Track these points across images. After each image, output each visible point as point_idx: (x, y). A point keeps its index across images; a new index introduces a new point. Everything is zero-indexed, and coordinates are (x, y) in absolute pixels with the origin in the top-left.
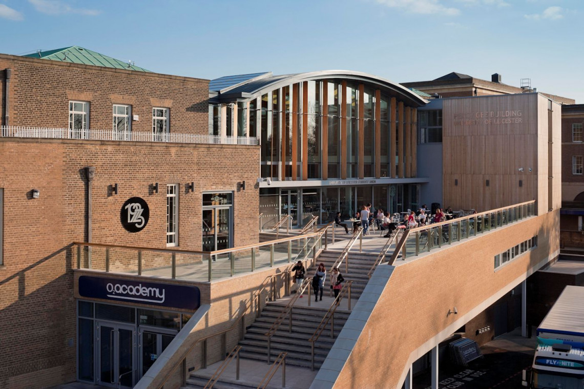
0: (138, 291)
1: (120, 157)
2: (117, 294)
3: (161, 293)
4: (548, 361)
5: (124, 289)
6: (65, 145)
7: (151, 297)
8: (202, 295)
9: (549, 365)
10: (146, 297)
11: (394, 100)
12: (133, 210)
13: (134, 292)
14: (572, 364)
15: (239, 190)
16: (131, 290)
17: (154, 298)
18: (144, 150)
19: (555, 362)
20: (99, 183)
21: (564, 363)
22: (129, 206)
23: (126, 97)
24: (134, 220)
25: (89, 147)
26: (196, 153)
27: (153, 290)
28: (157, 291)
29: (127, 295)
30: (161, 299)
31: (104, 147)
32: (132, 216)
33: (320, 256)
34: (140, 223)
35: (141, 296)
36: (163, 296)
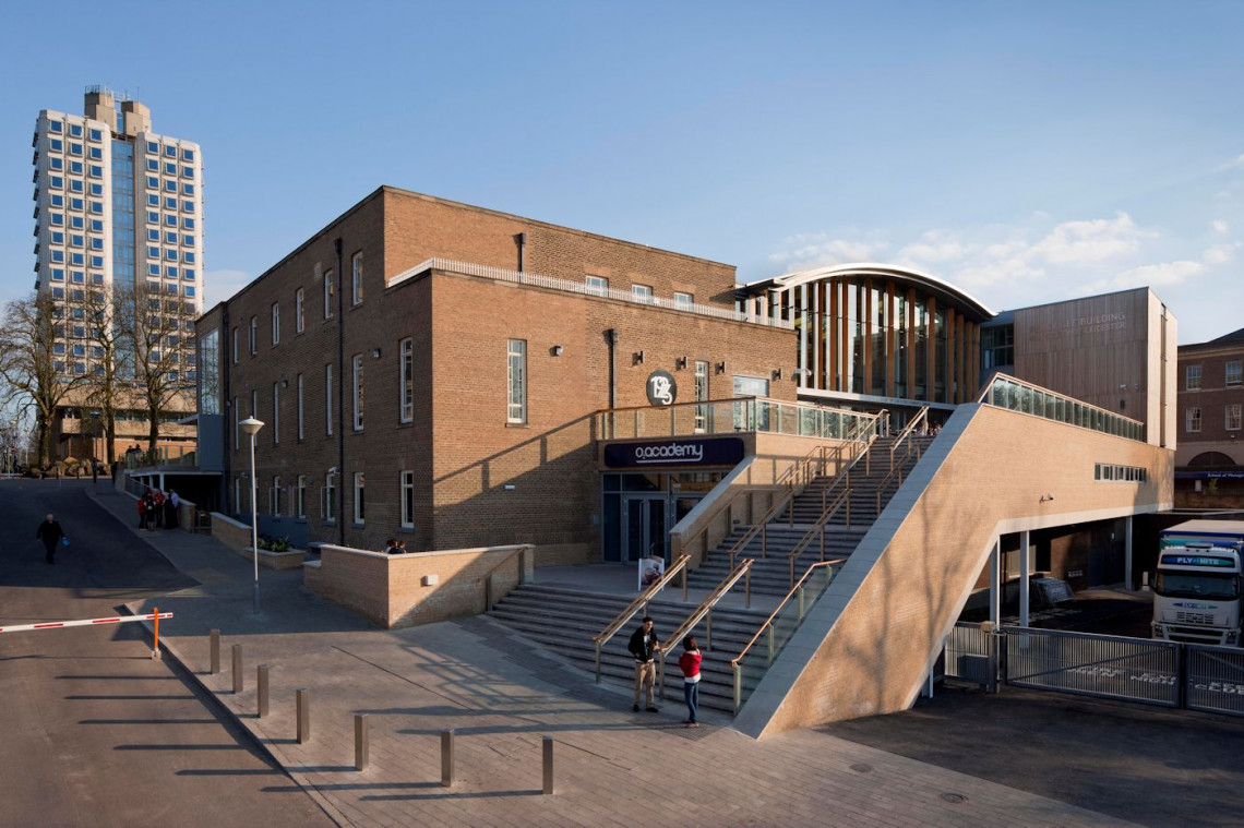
0: (671, 451)
1: (646, 323)
2: (647, 458)
3: (698, 450)
4: (1179, 560)
5: (656, 452)
6: (588, 302)
7: (686, 456)
8: (746, 447)
9: (1181, 563)
10: (681, 457)
11: (951, 313)
12: (660, 385)
13: (667, 453)
14: (1216, 562)
15: (774, 379)
16: (664, 451)
17: (691, 456)
18: (671, 318)
19: (1190, 560)
20: (624, 349)
21: (1203, 561)
22: (655, 380)
23: (647, 277)
24: (661, 395)
25: (613, 307)
26: (726, 330)
27: (688, 447)
28: (694, 448)
29: (660, 458)
30: (698, 457)
31: (629, 310)
32: (658, 391)
33: (874, 443)
34: (667, 400)
35: (675, 457)
36: (701, 453)
